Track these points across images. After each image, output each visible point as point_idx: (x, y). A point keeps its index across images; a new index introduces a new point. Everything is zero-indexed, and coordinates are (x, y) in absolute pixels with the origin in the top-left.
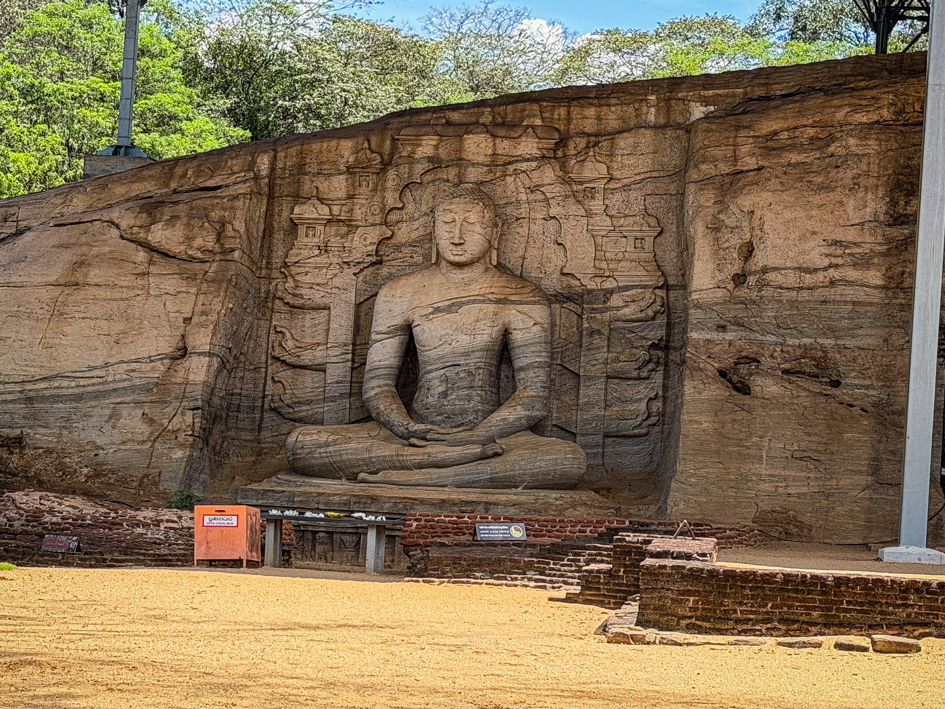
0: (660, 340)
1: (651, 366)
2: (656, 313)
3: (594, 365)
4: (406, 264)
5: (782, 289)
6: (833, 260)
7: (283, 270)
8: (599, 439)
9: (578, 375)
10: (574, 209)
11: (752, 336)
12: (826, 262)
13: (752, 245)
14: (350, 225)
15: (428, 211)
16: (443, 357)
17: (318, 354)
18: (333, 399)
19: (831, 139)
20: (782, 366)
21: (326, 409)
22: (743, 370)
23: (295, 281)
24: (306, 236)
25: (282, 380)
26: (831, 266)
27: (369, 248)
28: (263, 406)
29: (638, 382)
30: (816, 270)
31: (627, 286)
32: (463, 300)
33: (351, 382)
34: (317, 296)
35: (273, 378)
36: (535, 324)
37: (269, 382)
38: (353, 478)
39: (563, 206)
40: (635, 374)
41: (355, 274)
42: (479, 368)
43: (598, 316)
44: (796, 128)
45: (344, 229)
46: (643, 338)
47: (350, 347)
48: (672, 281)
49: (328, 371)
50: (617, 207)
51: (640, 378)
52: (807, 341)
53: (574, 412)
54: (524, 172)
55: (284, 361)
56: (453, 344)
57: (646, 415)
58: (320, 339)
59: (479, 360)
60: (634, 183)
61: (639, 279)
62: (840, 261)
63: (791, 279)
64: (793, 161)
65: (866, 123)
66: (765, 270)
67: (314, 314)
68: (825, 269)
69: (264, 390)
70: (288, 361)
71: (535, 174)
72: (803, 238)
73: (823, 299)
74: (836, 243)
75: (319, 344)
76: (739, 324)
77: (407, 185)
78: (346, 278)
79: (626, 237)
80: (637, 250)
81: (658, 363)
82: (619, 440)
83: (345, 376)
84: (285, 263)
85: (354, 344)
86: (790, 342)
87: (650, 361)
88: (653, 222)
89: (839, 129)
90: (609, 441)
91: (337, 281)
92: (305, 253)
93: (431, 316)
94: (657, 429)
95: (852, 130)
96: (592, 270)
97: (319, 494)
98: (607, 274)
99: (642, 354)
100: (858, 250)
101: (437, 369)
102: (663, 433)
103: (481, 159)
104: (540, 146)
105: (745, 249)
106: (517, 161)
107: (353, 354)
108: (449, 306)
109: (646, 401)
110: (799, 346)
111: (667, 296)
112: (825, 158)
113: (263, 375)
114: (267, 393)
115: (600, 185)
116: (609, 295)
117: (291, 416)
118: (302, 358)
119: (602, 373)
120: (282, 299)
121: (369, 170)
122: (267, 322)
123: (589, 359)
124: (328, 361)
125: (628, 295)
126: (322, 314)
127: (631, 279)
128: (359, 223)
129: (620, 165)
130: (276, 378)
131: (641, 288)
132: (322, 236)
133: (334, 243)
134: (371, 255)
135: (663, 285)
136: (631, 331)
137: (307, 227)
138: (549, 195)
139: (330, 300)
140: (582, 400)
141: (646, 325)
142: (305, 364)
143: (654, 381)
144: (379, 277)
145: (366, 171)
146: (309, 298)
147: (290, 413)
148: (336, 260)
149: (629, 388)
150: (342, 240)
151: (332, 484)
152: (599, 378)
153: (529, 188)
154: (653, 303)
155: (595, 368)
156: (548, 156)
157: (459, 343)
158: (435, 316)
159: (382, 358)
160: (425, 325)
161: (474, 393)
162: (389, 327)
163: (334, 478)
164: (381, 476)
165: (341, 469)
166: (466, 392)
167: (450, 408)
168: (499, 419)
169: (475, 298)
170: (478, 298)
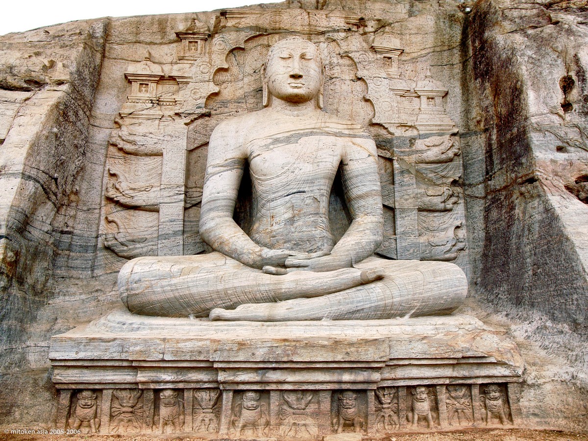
0: (460, 178)
1: (453, 199)
2: (455, 155)
3: (406, 200)
7: (117, 120)
9: (392, 209)
10: (377, 71)
14: (180, 82)
15: (252, 72)
16: (287, 185)
17: (152, 195)
18: (166, 237)
21: (160, 246)
23: (129, 129)
24: (140, 92)
25: (116, 220)
27: (199, 101)
28: (96, 246)
29: (442, 213)
31: (426, 134)
32: (302, 132)
33: (184, 221)
34: (150, 144)
35: (106, 218)
36: (369, 156)
37: (103, 222)
38: (203, 314)
39: (369, 69)
40: (442, 206)
41: (186, 124)
42: (323, 195)
43: (406, 158)
45: (175, 87)
46: (443, 177)
47: (183, 189)
49: (161, 211)
51: (446, 210)
53: (393, 241)
54: (334, 40)
55: (118, 202)
56: (296, 172)
57: (455, 241)
58: (154, 181)
59: (322, 188)
60: (421, 56)
61: (437, 128)
67: (147, 159)
69: (98, 230)
70: (122, 201)
71: (344, 43)
75: (152, 186)
77: (232, 51)
78: (179, 127)
79: (419, 97)
81: (458, 197)
83: (179, 215)
84: (120, 114)
85: (186, 186)
87: (451, 196)
88: (440, 84)
93: (271, 147)
94: (464, 253)
96: (398, 121)
97: (165, 340)
98: (409, 124)
99: (445, 190)
101: (281, 196)
103: (298, 29)
104: (347, 21)
106: (328, 32)
107: (186, 195)
108: (288, 137)
109: (454, 228)
111: (460, 142)
113: (98, 215)
114: (100, 232)
115: (394, 56)
116: (413, 141)
117: (125, 254)
118: (136, 198)
119: (414, 206)
120: (114, 145)
121: (198, 36)
122: (101, 167)
123: (402, 194)
124: (162, 201)
125: (429, 141)
126: (156, 160)
127: (429, 128)
128: (188, 80)
129: (409, 42)
130: (110, 218)
131: (439, 136)
132: (155, 92)
133: (166, 97)
134: (201, 107)
135: (458, 132)
136: (432, 171)
137: (141, 84)
138: (356, 60)
139: (163, 146)
140: (399, 230)
141: (445, 166)
142: (139, 205)
143: (456, 212)
144: (208, 128)
145: (195, 36)
146: (142, 144)
147: (124, 251)
148: (167, 113)
149: (435, 219)
150: (174, 97)
151: (180, 325)
152: (412, 210)
153: (340, 54)
154: (451, 147)
155: (408, 202)
156: (353, 30)
157: (302, 171)
158: (275, 146)
159: (220, 189)
160: (266, 155)
161: (320, 220)
162: (227, 160)
163: (180, 316)
164: (240, 311)
165: (189, 305)
166: (312, 219)
167: (296, 235)
168: (353, 243)
169: (312, 130)
170: (314, 130)
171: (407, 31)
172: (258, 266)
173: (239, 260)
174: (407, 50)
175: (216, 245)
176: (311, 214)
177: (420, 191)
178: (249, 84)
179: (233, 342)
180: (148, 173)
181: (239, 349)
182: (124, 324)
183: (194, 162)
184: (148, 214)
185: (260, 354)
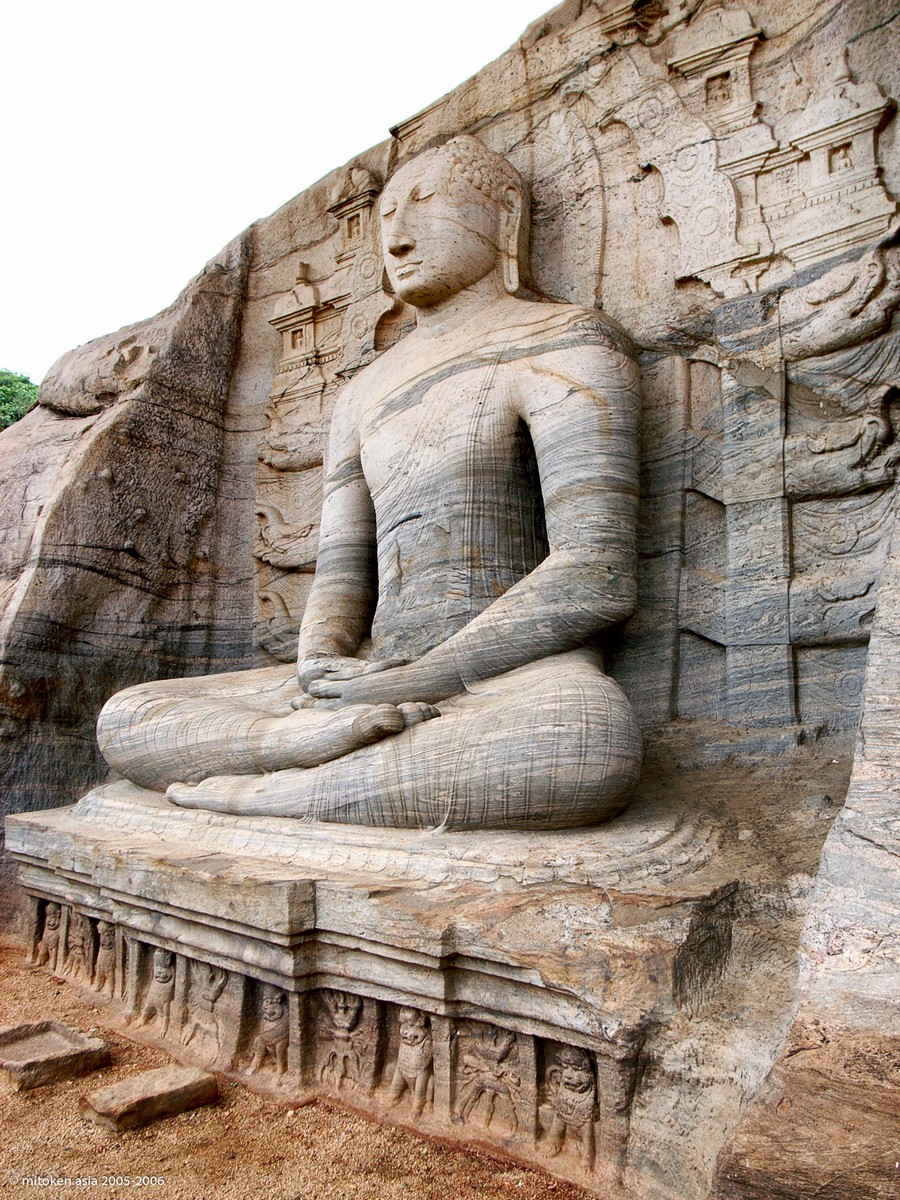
2: (891, 310)
3: (754, 476)
7: (267, 412)
8: (781, 655)
9: (720, 505)
16: (396, 502)
17: (311, 542)
23: (282, 426)
24: (294, 346)
25: (271, 595)
27: (365, 339)
28: (251, 644)
29: (866, 499)
31: (816, 266)
32: (434, 372)
34: (304, 445)
35: (258, 594)
36: (571, 392)
37: (256, 602)
39: (663, 136)
40: (852, 478)
42: (461, 516)
43: (755, 355)
45: (334, 323)
46: (868, 385)
51: (867, 489)
54: (582, 95)
55: (271, 564)
56: (411, 471)
59: (457, 498)
61: (844, 238)
67: (308, 474)
70: (272, 561)
71: (603, 91)
75: (311, 526)
79: (807, 155)
80: (836, 174)
82: (833, 655)
84: (271, 399)
90: (808, 658)
93: (379, 424)
96: (733, 254)
98: (768, 251)
99: (867, 426)
101: (385, 533)
104: (607, 27)
106: (567, 78)
108: (408, 394)
114: (255, 620)
115: (736, 63)
116: (772, 300)
118: (289, 554)
119: (773, 492)
120: (262, 460)
121: (357, 203)
123: (742, 462)
125: (819, 288)
127: (821, 246)
128: (347, 301)
131: (851, 260)
132: (312, 340)
133: (328, 346)
134: (366, 351)
135: (898, 231)
136: (837, 375)
137: (293, 333)
138: (632, 123)
139: (322, 446)
140: (734, 564)
141: (871, 352)
142: (296, 564)
145: (353, 205)
146: (293, 448)
147: (277, 650)
148: (329, 377)
149: (846, 519)
150: (337, 340)
152: (769, 503)
153: (596, 124)
155: (758, 481)
156: (626, 42)
157: (420, 466)
158: (384, 420)
159: (330, 528)
160: (369, 443)
161: (451, 576)
162: (338, 466)
164: (201, 789)
166: (434, 576)
167: (404, 617)
169: (454, 362)
170: (459, 362)
174: (775, 26)
176: (431, 565)
177: (790, 443)
180: (311, 501)
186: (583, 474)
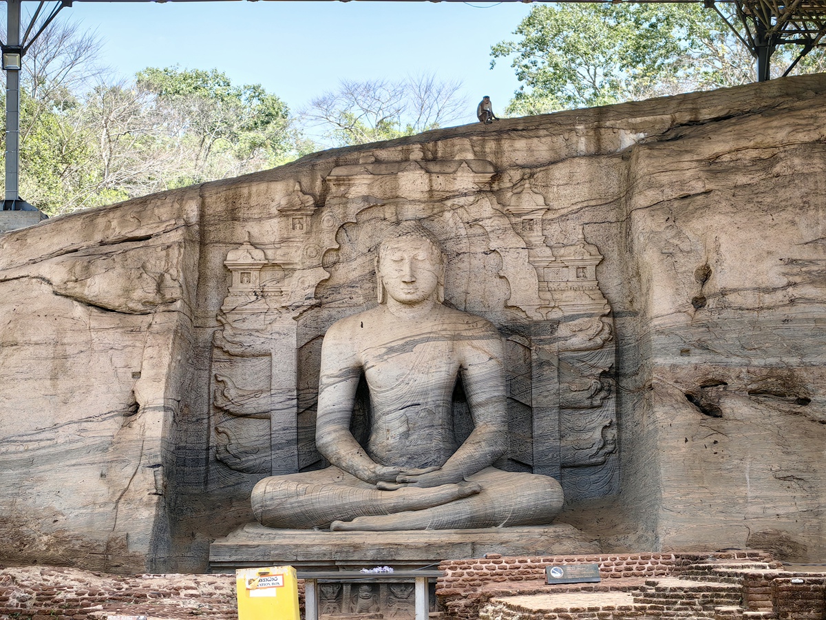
0: (610, 368)
1: (602, 394)
2: (605, 341)
3: (546, 397)
4: (346, 305)
5: (742, 310)
6: (791, 279)
7: (219, 318)
8: (557, 470)
9: (530, 408)
10: (513, 241)
11: (718, 358)
12: (784, 281)
13: (708, 268)
14: (286, 269)
15: (366, 251)
16: (401, 397)
17: (262, 401)
18: (280, 447)
19: (774, 159)
20: (749, 387)
21: (273, 457)
22: (712, 392)
23: (233, 328)
24: (242, 282)
25: (226, 430)
26: (789, 285)
27: (308, 291)
28: (207, 458)
29: (590, 410)
30: (775, 290)
31: (573, 316)
32: (417, 338)
33: (298, 428)
34: (258, 344)
35: (216, 429)
36: (490, 359)
37: (213, 433)
38: (325, 526)
39: (503, 239)
40: (587, 403)
41: (294, 318)
42: (438, 406)
43: (547, 347)
44: (738, 150)
45: (280, 274)
46: (593, 366)
47: (295, 393)
48: (617, 308)
49: (273, 419)
50: (555, 237)
51: (593, 407)
52: (772, 361)
53: (529, 444)
54: (462, 206)
55: (227, 411)
56: (411, 382)
57: (602, 443)
58: (262, 385)
59: (439, 398)
60: (572, 213)
61: (585, 308)
62: (798, 279)
63: (750, 300)
64: (739, 183)
65: (809, 143)
66: (724, 293)
67: (255, 361)
68: (784, 288)
69: (208, 441)
70: (232, 410)
71: (473, 209)
72: (759, 259)
73: (784, 318)
74: (792, 262)
75: (262, 391)
76: (704, 347)
77: (342, 226)
78: (287, 322)
79: (567, 267)
80: (580, 279)
81: (609, 391)
82: (576, 470)
83: (291, 422)
84: (221, 311)
85: (298, 390)
86: (755, 362)
87: (601, 390)
88: (593, 250)
89: (782, 149)
90: (565, 471)
91: (277, 326)
92: (242, 300)
93: (386, 357)
94: (613, 457)
95: (796, 149)
96: (537, 302)
97: (297, 546)
98: (552, 304)
99: (593, 383)
100: (815, 268)
101: (396, 410)
102: (620, 460)
103: (417, 196)
104: (477, 180)
105: (701, 273)
106: (454, 196)
107: (298, 399)
108: (403, 346)
109: (601, 429)
110: (765, 366)
111: (614, 323)
112: (771, 178)
113: (206, 426)
114: (211, 444)
115: (537, 216)
116: (555, 326)
117: (238, 467)
118: (246, 406)
119: (554, 404)
120: (220, 348)
121: (303, 212)
122: (207, 372)
123: (541, 391)
124: (273, 408)
125: (574, 325)
126: (263, 361)
127: (576, 308)
128: (295, 266)
129: (556, 195)
130: (220, 429)
131: (587, 317)
132: (258, 281)
133: (271, 287)
134: (310, 298)
135: (610, 312)
136: (579, 360)
137: (241, 273)
138: (488, 229)
139: (271, 346)
140: (537, 432)
141: (594, 354)
142: (249, 413)
143: (606, 409)
144: (319, 320)
145: (300, 213)
146: (249, 345)
147: (237, 464)
148: (274, 305)
149: (582, 418)
150: (279, 285)
151: (307, 534)
152: (552, 409)
153: (468, 223)
154: (601, 331)
155: (547, 399)
156: (485, 189)
157: (416, 382)
158: (389, 356)
159: (336, 401)
160: (381, 366)
161: (436, 432)
162: (340, 370)
163: (306, 528)
164: (356, 522)
165: (312, 518)
166: (428, 431)
167: (412, 449)
168: (465, 456)
169: (428, 335)
170: (431, 335)
171: (555, 182)
172: (373, 481)
173: (356, 475)
174: (554, 205)
175: (333, 461)
176: (425, 427)
177: (561, 385)
178: (364, 265)
179: (350, 545)
180: (256, 376)
181: (354, 551)
182: (262, 535)
183: (304, 359)
184: (258, 422)
185: (370, 555)
186: (496, 394)
